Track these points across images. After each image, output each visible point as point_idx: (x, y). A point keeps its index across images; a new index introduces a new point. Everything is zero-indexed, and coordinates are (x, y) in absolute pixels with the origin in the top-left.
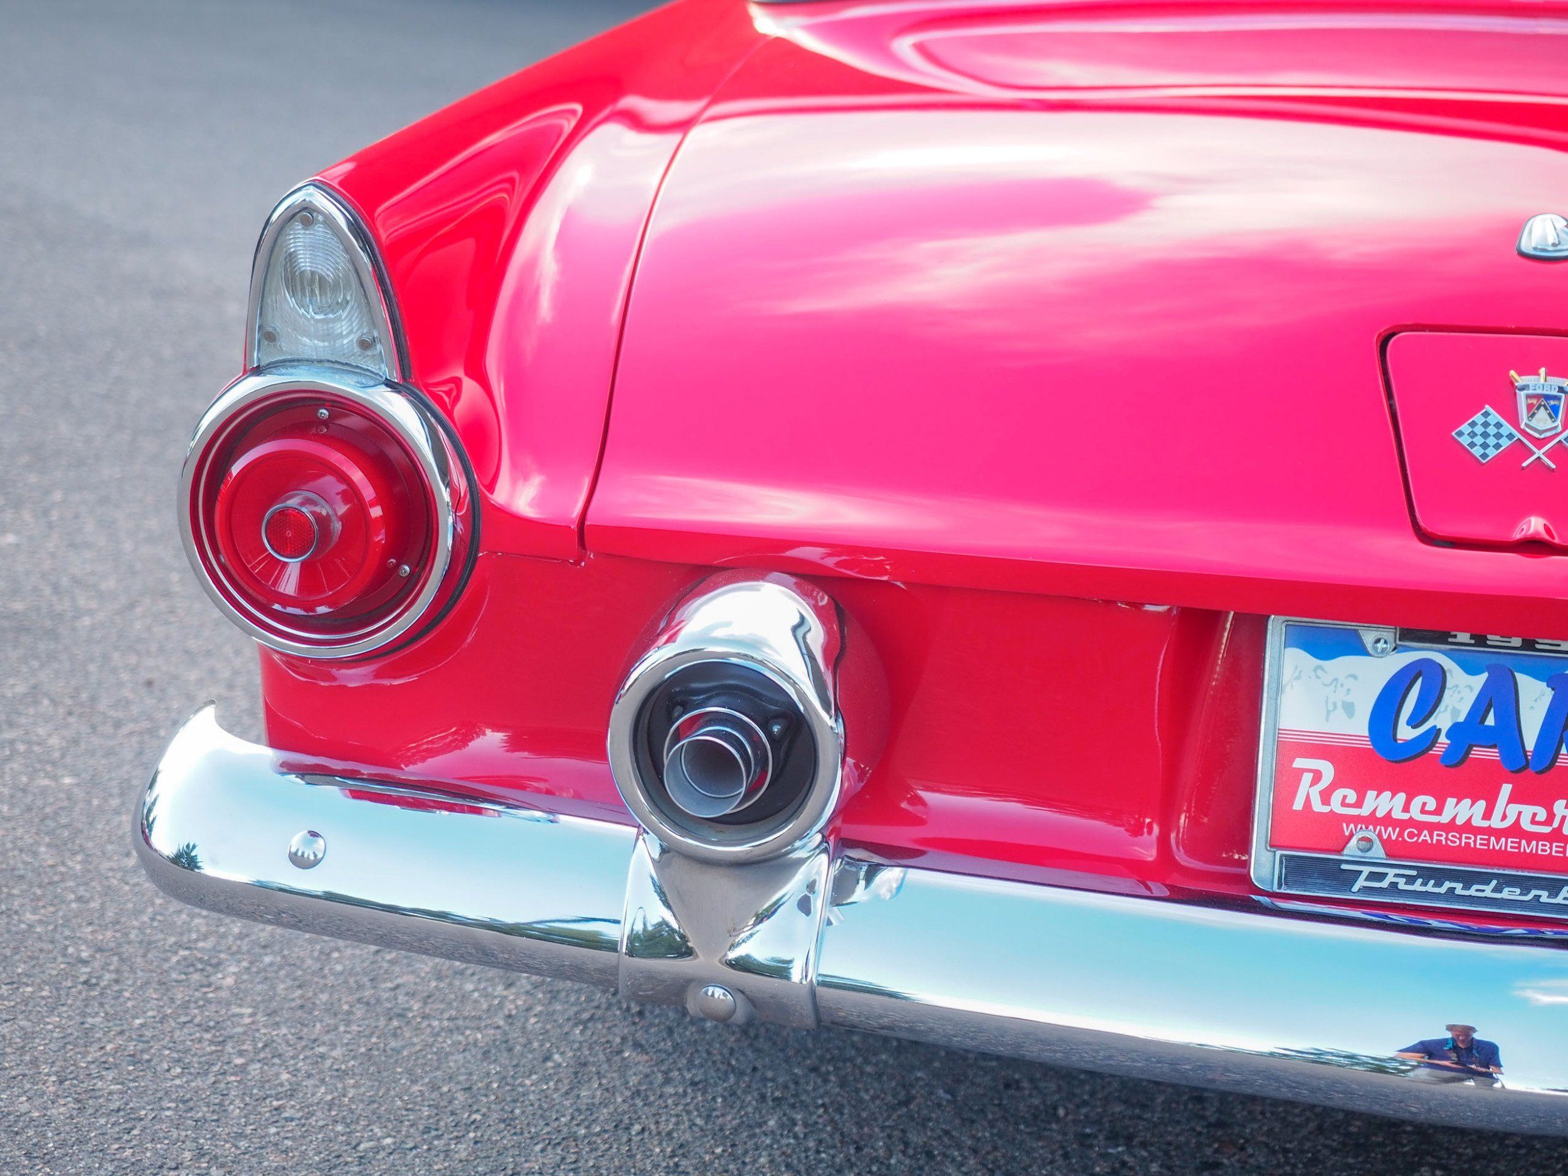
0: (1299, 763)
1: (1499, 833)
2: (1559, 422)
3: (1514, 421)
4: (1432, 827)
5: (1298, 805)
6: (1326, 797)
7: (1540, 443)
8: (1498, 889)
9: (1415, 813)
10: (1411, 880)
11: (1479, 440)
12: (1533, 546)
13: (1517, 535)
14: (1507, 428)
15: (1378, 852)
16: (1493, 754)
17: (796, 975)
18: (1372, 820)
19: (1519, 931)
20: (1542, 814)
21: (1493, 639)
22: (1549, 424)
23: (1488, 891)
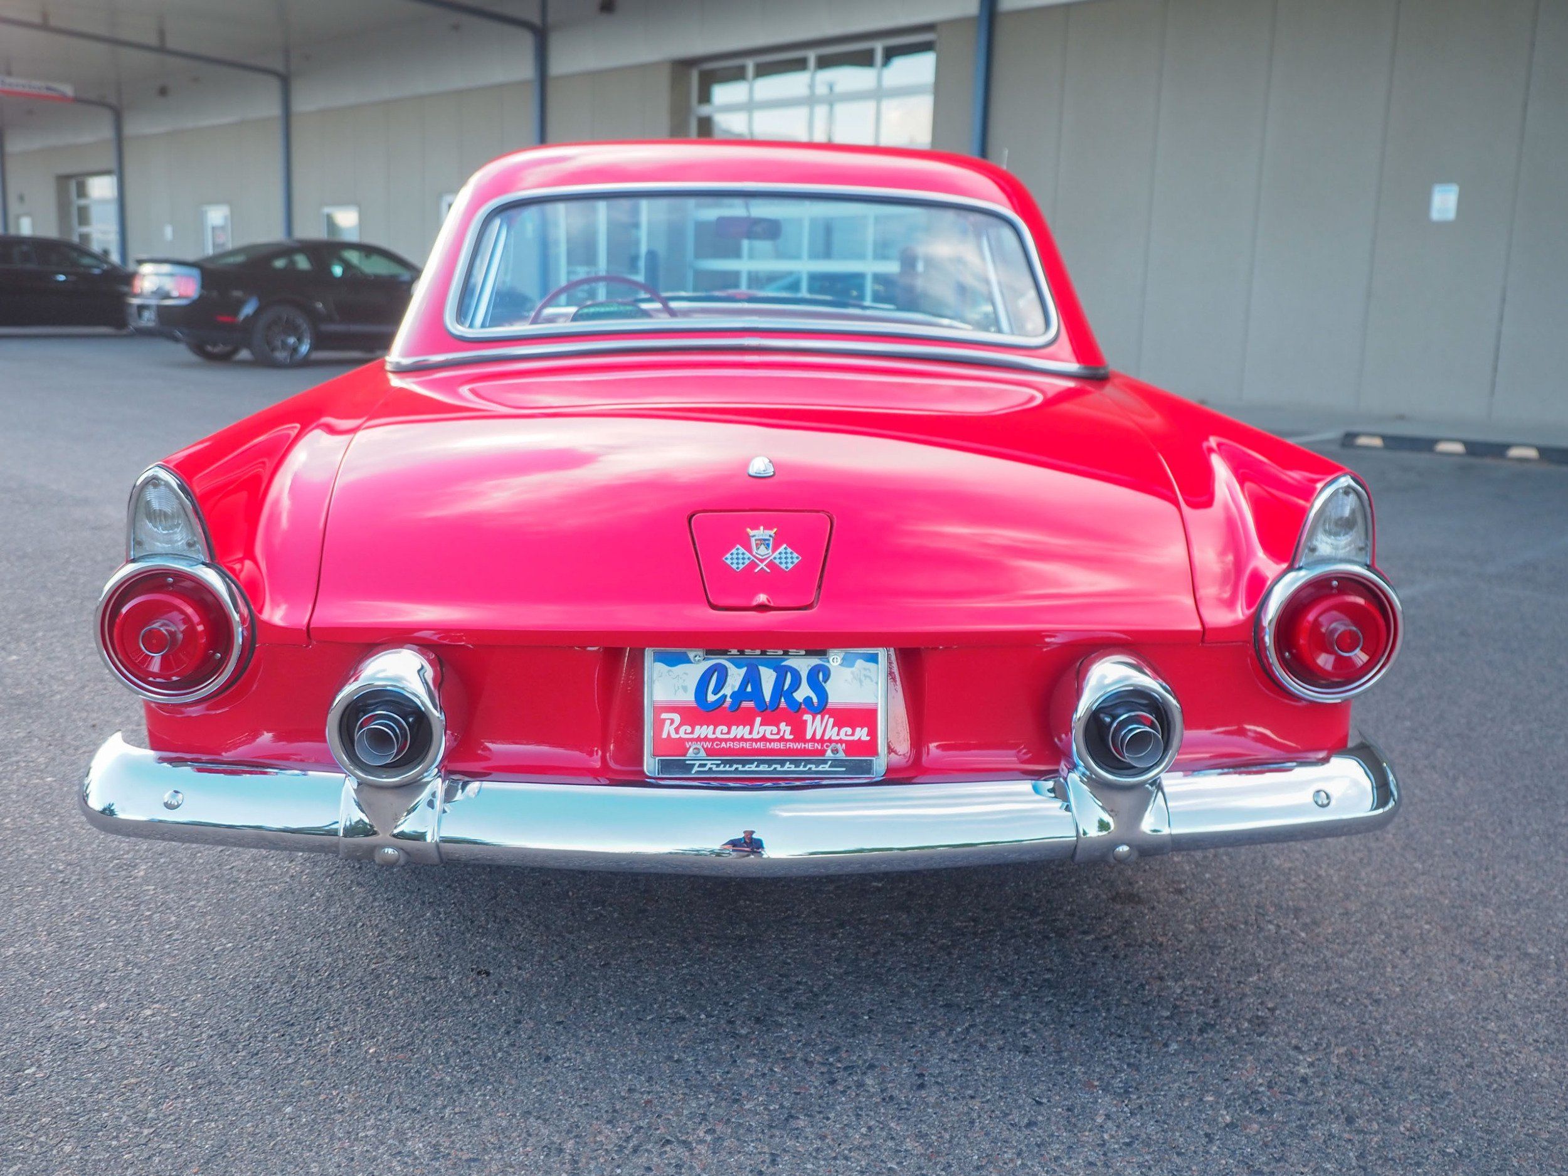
0: (664, 716)
1: (756, 741)
2: (770, 551)
3: (750, 550)
4: (726, 740)
5: (664, 735)
6: (677, 730)
7: (762, 561)
8: (757, 766)
9: (718, 735)
10: (718, 765)
11: (735, 561)
12: (762, 608)
13: (754, 603)
14: (747, 555)
15: (703, 754)
16: (751, 704)
17: (429, 839)
18: (698, 739)
19: (769, 784)
20: (775, 729)
21: (748, 651)
22: (766, 552)
23: (753, 767)
